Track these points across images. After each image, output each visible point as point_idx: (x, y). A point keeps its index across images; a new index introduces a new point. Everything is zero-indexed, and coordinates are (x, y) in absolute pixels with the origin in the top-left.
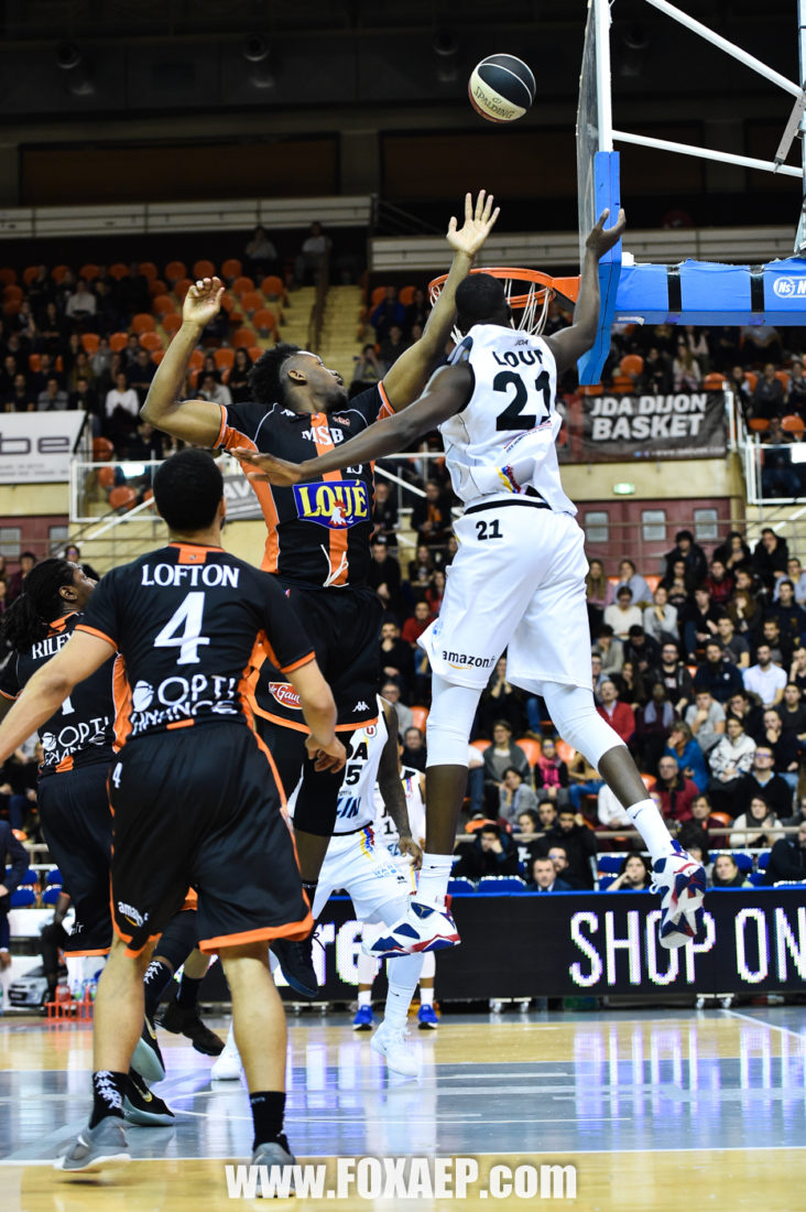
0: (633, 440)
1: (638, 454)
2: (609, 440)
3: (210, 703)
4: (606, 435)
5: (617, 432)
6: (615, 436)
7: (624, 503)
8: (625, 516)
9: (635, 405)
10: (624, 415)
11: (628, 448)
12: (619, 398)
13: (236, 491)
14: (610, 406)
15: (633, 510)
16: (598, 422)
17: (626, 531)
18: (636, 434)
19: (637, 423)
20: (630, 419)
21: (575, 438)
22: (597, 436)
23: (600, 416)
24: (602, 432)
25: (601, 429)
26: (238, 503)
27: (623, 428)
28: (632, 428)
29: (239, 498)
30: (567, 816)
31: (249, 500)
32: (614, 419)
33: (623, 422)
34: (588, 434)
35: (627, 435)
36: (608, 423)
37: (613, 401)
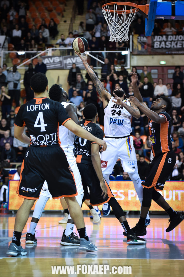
0: (166, 48)
1: (167, 53)
2: (159, 48)
3: (51, 142)
4: (158, 47)
5: (161, 46)
6: (161, 47)
7: (163, 67)
8: (163, 71)
9: (167, 38)
10: (164, 41)
11: (164, 51)
12: (162, 36)
13: (49, 61)
14: (160, 38)
15: (165, 69)
16: (156, 43)
17: (163, 75)
18: (167, 47)
19: (167, 43)
20: (165, 42)
21: (149, 47)
22: (155, 47)
23: (157, 41)
24: (157, 46)
25: (157, 45)
26: (50, 64)
27: (163, 45)
28: (166, 45)
29: (50, 63)
30: (142, 158)
31: (53, 64)
32: (161, 42)
33: (163, 43)
34: (153, 46)
35: (164, 46)
36: (159, 43)
37: (161, 37)
